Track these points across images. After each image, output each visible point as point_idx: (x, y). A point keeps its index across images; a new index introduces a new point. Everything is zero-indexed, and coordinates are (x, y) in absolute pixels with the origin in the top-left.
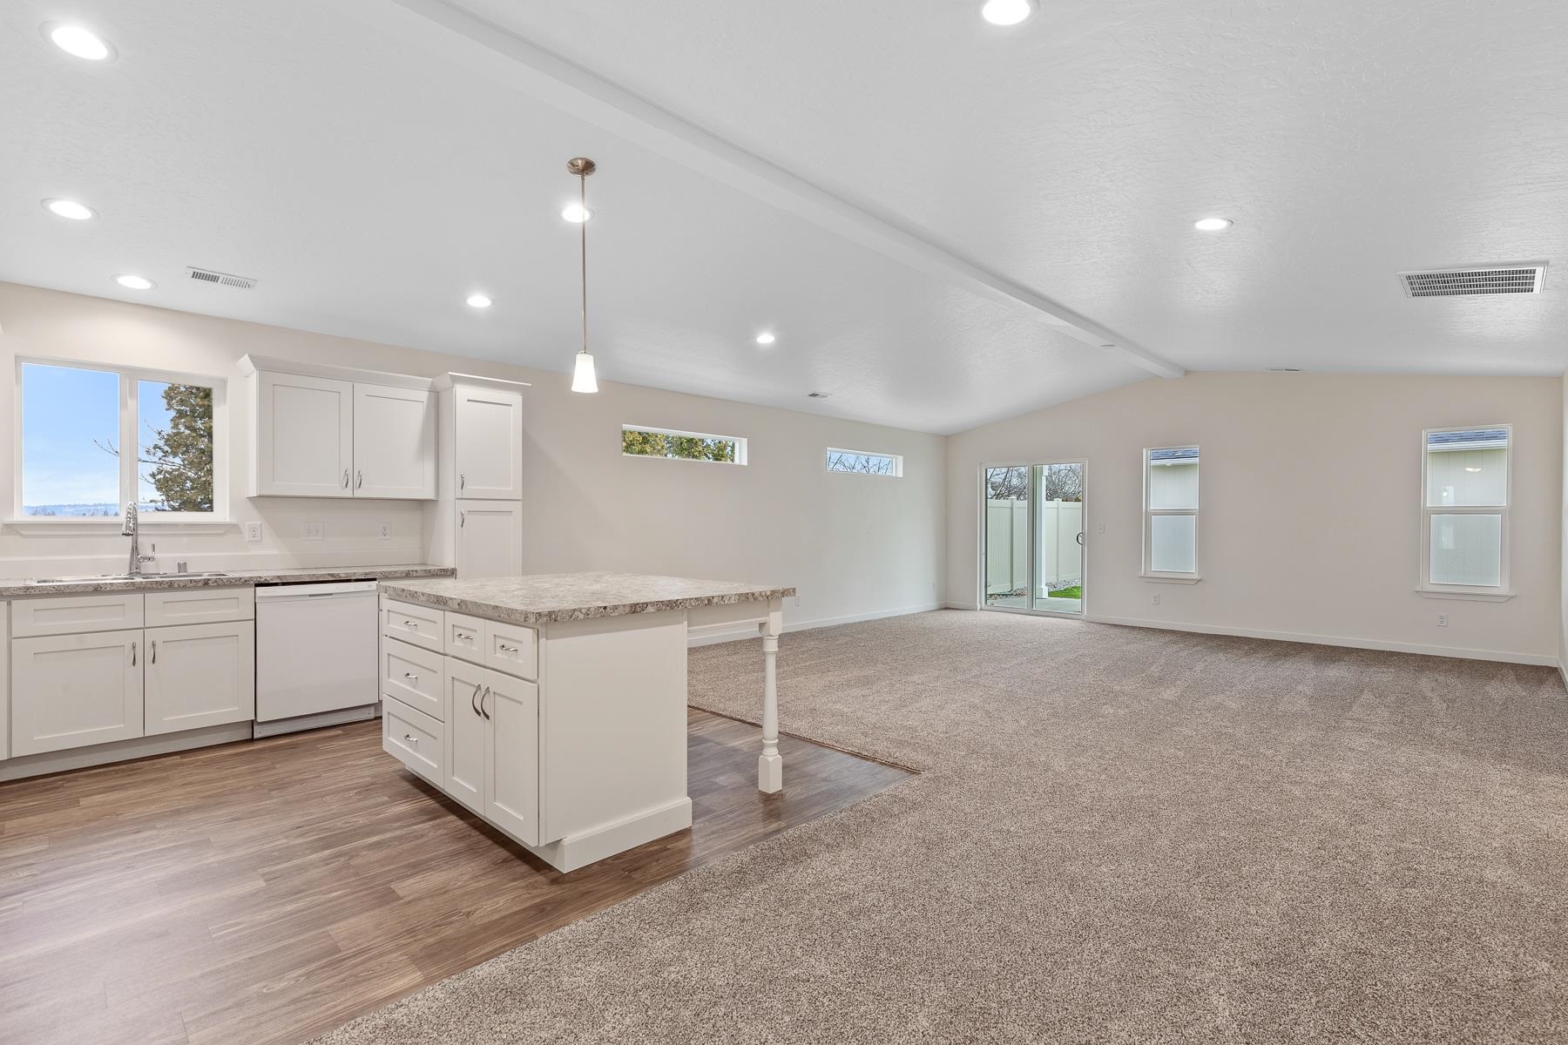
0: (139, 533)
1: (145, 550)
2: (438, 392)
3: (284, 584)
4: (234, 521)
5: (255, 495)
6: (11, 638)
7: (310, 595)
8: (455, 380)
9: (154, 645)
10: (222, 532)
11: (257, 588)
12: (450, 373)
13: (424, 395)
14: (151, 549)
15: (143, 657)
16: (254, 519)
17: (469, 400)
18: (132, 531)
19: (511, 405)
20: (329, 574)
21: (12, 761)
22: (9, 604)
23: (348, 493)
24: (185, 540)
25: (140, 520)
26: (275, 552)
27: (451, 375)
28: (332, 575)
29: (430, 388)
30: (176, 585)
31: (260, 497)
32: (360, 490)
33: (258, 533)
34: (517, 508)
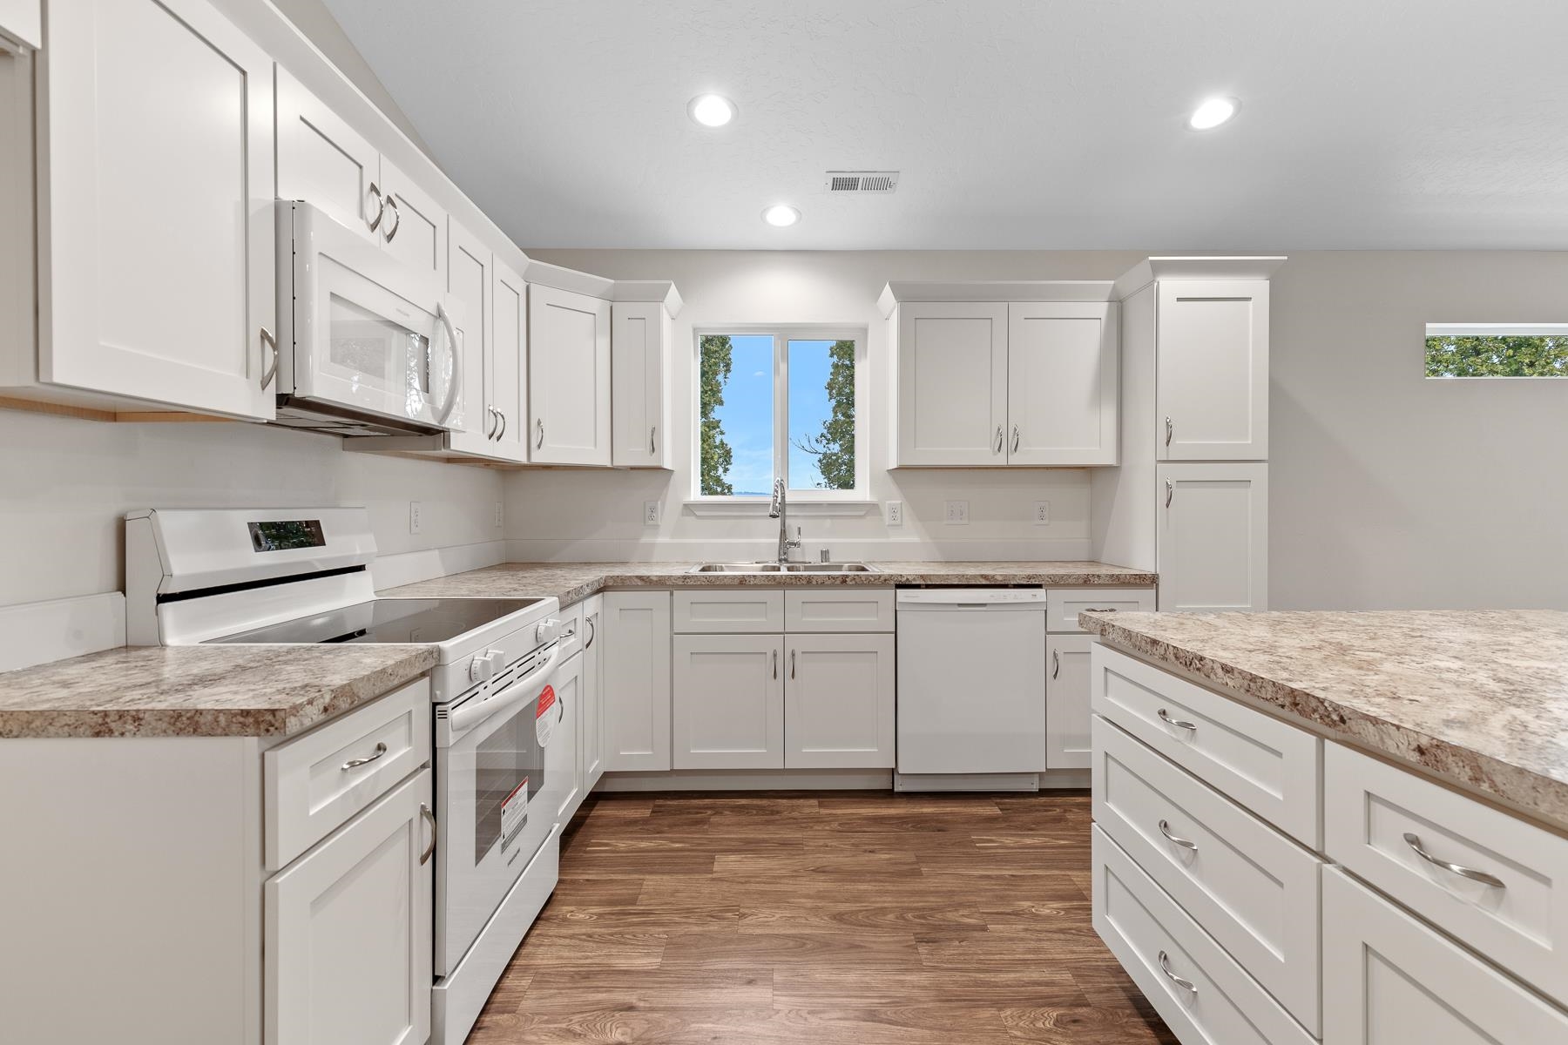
0: (787, 514)
1: (793, 537)
2: (1121, 302)
3: (928, 586)
4: (874, 500)
5: (896, 467)
6: (673, 633)
7: (960, 605)
8: (1158, 268)
9: (793, 655)
10: (862, 513)
11: (898, 590)
12: (1151, 258)
13: (1101, 309)
14: (797, 533)
15: (784, 669)
16: (893, 498)
17: (1179, 299)
18: (780, 510)
19: (1249, 299)
20: (982, 576)
21: (673, 772)
22: (672, 594)
23: (1000, 460)
24: (828, 522)
25: (788, 499)
26: (916, 539)
27: (1151, 261)
28: (985, 577)
29: (1110, 297)
30: (814, 582)
31: (900, 468)
32: (1016, 454)
33: (898, 515)
34: (1260, 473)
